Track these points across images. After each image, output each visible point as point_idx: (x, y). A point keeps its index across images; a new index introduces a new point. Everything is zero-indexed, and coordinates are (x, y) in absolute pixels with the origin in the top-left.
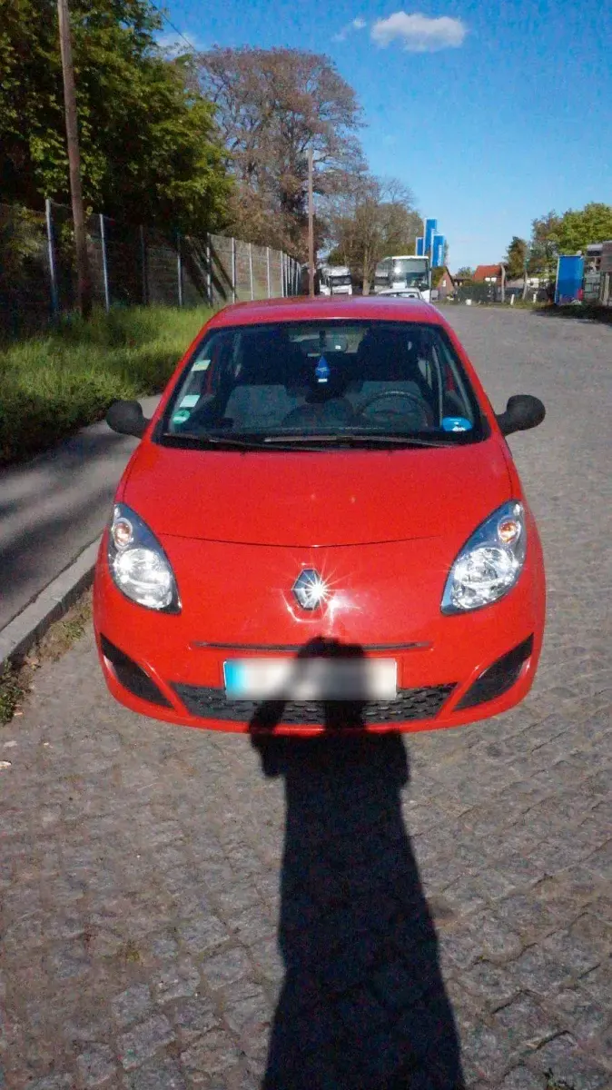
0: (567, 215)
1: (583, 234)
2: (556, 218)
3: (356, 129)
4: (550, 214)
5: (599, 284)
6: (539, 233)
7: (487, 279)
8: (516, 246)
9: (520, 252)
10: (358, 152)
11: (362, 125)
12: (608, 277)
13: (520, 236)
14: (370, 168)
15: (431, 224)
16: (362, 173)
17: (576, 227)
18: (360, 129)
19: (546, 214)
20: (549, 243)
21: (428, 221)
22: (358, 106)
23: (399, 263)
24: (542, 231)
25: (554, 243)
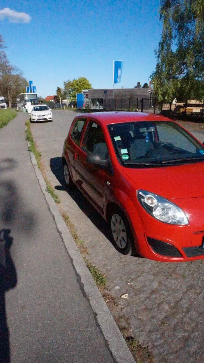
0: (74, 80)
1: (80, 86)
2: (71, 81)
3: (2, 48)
4: (69, 80)
5: (89, 102)
6: (66, 86)
7: (51, 101)
8: (59, 90)
9: (60, 92)
10: (5, 56)
11: (5, 47)
12: (91, 100)
13: (60, 87)
14: (10, 62)
15: (31, 82)
16: (7, 64)
17: (77, 84)
18: (4, 48)
19: (67, 80)
20: (69, 90)
21: (30, 81)
22: (3, 40)
23: (26, 96)
24: (67, 85)
25: (71, 89)
